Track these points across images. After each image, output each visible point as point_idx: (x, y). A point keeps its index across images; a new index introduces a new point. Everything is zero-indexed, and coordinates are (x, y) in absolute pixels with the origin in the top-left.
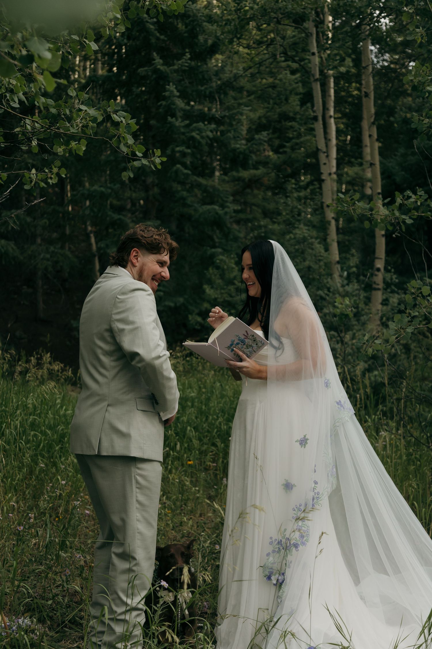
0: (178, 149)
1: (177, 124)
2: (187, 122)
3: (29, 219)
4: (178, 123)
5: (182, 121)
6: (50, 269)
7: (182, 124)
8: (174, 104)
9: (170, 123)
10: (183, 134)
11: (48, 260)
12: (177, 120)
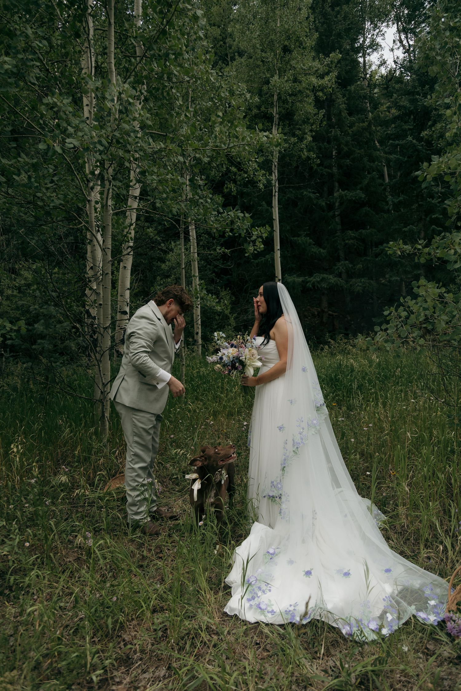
0: (433, 216)
1: (433, 202)
2: (440, 200)
3: (350, 266)
4: (435, 201)
5: (437, 200)
6: (361, 291)
7: (437, 201)
8: (432, 190)
9: (429, 202)
10: (439, 207)
11: (361, 286)
12: (433, 200)
